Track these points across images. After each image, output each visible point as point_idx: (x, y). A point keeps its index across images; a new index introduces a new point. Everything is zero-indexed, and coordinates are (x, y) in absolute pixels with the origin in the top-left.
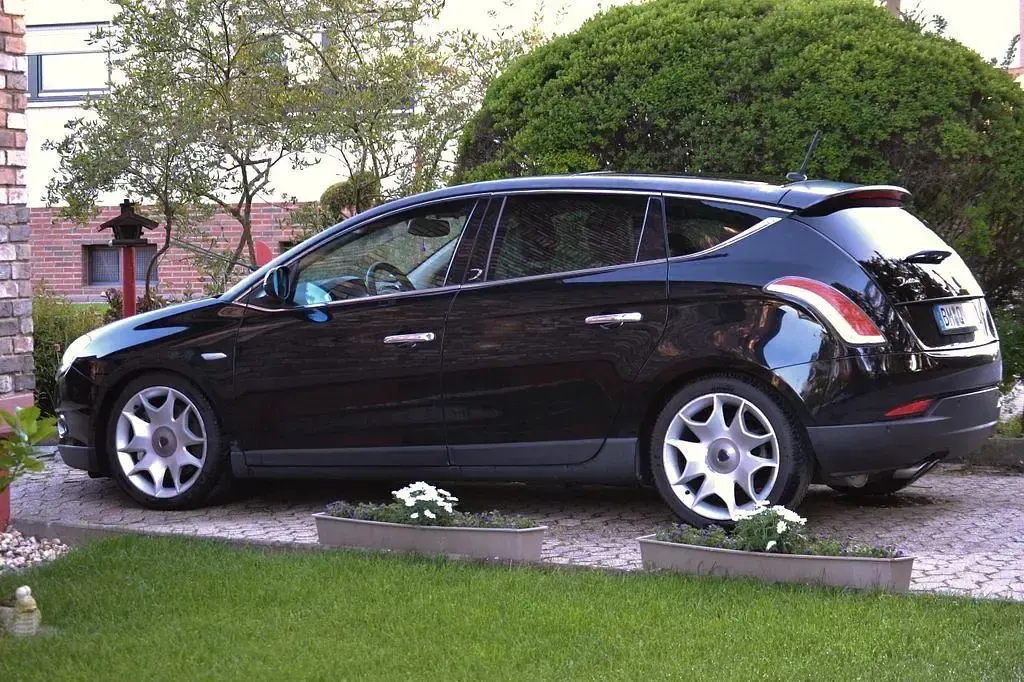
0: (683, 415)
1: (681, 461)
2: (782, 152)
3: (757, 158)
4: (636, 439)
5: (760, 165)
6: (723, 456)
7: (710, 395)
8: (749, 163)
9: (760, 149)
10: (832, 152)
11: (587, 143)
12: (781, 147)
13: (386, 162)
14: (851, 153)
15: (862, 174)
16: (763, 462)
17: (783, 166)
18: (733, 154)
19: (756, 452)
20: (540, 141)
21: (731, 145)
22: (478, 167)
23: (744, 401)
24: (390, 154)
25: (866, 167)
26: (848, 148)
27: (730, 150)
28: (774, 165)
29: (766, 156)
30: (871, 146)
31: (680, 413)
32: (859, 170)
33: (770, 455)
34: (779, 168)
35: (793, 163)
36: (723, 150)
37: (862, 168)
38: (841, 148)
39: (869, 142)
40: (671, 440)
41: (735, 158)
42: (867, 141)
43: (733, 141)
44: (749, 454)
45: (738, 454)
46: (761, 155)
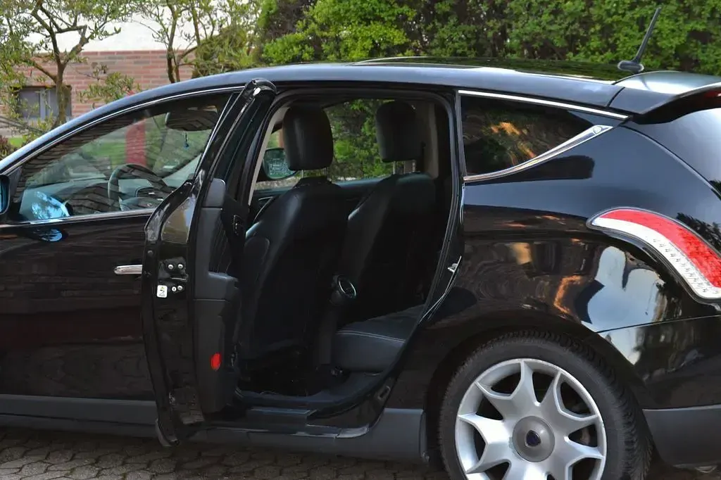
0: (482, 384)
1: (478, 443)
2: (611, 25)
3: (582, 32)
4: (422, 411)
5: (585, 40)
6: (533, 439)
7: (516, 361)
8: (573, 36)
9: (586, 22)
10: (667, 25)
11: (393, 15)
12: (609, 20)
13: (211, 27)
14: (689, 27)
15: (699, 51)
16: (586, 451)
17: (611, 41)
18: (554, 27)
19: (575, 437)
20: (342, 11)
21: (552, 17)
22: (278, 40)
23: (562, 371)
24: (215, 18)
25: (704, 43)
26: (686, 21)
27: (551, 23)
28: (601, 40)
29: (592, 30)
30: (711, 18)
31: (477, 382)
32: (696, 46)
33: (594, 443)
34: (607, 43)
35: (622, 38)
36: (544, 23)
37: (700, 43)
38: (677, 21)
39: (708, 15)
40: (466, 415)
41: (557, 31)
42: (706, 14)
43: (556, 12)
44: (567, 439)
45: (552, 437)
46: (587, 30)
